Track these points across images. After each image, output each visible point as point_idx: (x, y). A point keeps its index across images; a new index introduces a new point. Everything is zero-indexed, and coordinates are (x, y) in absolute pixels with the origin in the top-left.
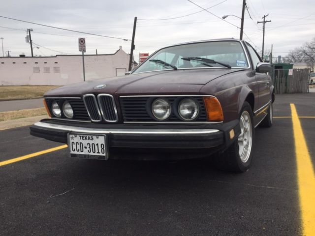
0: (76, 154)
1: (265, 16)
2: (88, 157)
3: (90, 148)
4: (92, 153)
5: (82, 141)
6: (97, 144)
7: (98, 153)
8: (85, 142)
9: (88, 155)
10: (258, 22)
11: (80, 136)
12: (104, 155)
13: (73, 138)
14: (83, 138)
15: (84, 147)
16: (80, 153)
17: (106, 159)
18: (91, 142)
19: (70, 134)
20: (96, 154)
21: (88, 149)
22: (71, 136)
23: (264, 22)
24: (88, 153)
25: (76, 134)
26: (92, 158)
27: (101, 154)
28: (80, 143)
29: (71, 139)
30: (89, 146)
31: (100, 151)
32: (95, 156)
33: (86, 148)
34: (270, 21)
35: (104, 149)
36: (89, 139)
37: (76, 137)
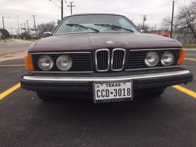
0: (101, 100)
1: (71, 3)
2: (115, 100)
3: (116, 93)
4: (118, 97)
5: (108, 88)
6: (124, 89)
7: (124, 95)
8: (111, 89)
9: (115, 99)
10: (68, 6)
11: (107, 85)
12: (130, 96)
13: (98, 87)
14: (109, 85)
15: (110, 92)
16: (105, 98)
17: (132, 100)
18: (117, 88)
19: (96, 83)
20: (122, 97)
21: (114, 94)
22: (96, 85)
23: (71, 6)
24: (114, 97)
25: (102, 83)
26: (118, 100)
27: (127, 96)
28: (106, 90)
29: (96, 87)
30: (115, 91)
31: (126, 94)
32: (121, 98)
33: (112, 93)
34: (75, 6)
35: (131, 92)
36: (116, 85)
37: (102, 85)
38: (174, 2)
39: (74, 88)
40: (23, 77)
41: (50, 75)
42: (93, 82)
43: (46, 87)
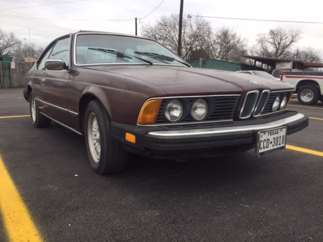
0: (263, 152)
4: (275, 147)
5: (269, 137)
6: (280, 137)
7: (280, 144)
11: (269, 133)
12: (284, 145)
14: (271, 134)
15: (270, 142)
16: (266, 149)
18: (276, 136)
20: (278, 146)
21: (273, 143)
22: (260, 135)
24: (272, 148)
25: (264, 131)
30: (274, 140)
31: (281, 142)
35: (284, 139)
36: (276, 133)
37: (264, 134)
38: (136, 19)
39: (237, 140)
40: (147, 133)
41: (202, 127)
42: (257, 131)
43: (203, 144)
